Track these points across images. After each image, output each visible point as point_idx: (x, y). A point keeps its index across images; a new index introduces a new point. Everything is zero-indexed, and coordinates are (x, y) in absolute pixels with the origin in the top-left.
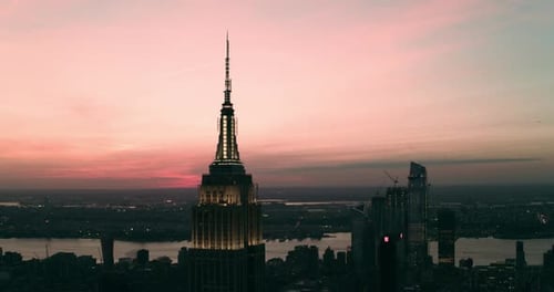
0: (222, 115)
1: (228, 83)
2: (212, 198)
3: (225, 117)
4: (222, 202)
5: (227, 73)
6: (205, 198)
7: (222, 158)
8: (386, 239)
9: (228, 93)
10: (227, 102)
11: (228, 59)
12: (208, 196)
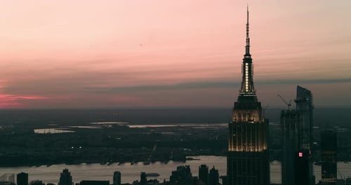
0: (244, 63)
1: (248, 40)
2: (242, 118)
3: (247, 64)
4: (250, 120)
5: (248, 34)
6: (237, 118)
7: (245, 92)
8: (300, 155)
9: (248, 47)
10: (248, 54)
11: (248, 24)
12: (240, 116)
